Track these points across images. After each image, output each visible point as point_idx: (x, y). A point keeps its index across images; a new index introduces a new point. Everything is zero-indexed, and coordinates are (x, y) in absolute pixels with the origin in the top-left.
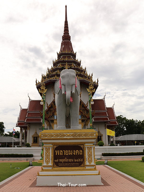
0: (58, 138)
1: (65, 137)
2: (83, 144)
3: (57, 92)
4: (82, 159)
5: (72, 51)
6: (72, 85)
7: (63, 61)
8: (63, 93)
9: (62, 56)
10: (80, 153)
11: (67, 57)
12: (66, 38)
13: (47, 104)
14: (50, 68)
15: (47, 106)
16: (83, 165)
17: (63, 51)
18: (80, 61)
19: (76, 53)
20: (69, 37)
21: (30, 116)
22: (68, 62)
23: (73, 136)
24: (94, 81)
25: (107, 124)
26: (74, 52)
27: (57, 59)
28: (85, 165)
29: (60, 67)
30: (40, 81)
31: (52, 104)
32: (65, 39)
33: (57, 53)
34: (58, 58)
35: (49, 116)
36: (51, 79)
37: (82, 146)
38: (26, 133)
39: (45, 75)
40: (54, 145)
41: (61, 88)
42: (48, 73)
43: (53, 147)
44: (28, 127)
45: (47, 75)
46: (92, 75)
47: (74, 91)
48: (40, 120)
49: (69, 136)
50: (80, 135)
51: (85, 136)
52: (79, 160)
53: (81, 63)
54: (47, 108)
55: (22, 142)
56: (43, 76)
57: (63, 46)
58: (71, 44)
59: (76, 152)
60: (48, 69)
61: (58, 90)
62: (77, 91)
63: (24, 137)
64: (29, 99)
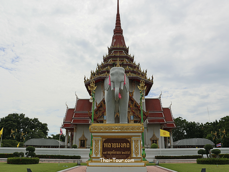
0: (107, 131)
1: (113, 131)
2: (130, 137)
3: (107, 88)
4: (129, 152)
5: (124, 46)
6: (121, 82)
7: (115, 56)
8: (112, 90)
9: (113, 51)
10: (127, 146)
11: (119, 52)
12: (118, 31)
13: (96, 103)
14: (100, 64)
15: (96, 105)
16: (130, 157)
17: (114, 45)
18: (133, 57)
19: (128, 47)
20: (121, 31)
21: (77, 116)
22: (120, 57)
23: (120, 130)
24: (148, 78)
25: (163, 127)
26: (126, 47)
27: (107, 54)
28: (132, 157)
29: (111, 63)
30: (89, 79)
31: (101, 104)
32: (116, 32)
33: (108, 48)
34: (109, 53)
35: (98, 116)
36: (100, 76)
37: (129, 140)
38: (72, 136)
39: (95, 72)
40: (103, 138)
41: (110, 85)
42: (98, 69)
43: (102, 140)
44: (75, 128)
45: (97, 71)
46: (146, 72)
47: (122, 88)
48: (88, 121)
49: (117, 129)
50: (127, 129)
51: (132, 130)
52: (126, 152)
53: (134, 58)
54: (97, 107)
55: (67, 145)
56: (92, 72)
57: (115, 40)
58: (123, 38)
59: (124, 145)
60: (98, 65)
61: (107, 87)
62: (126, 88)
63: (70, 140)
64: (77, 98)
